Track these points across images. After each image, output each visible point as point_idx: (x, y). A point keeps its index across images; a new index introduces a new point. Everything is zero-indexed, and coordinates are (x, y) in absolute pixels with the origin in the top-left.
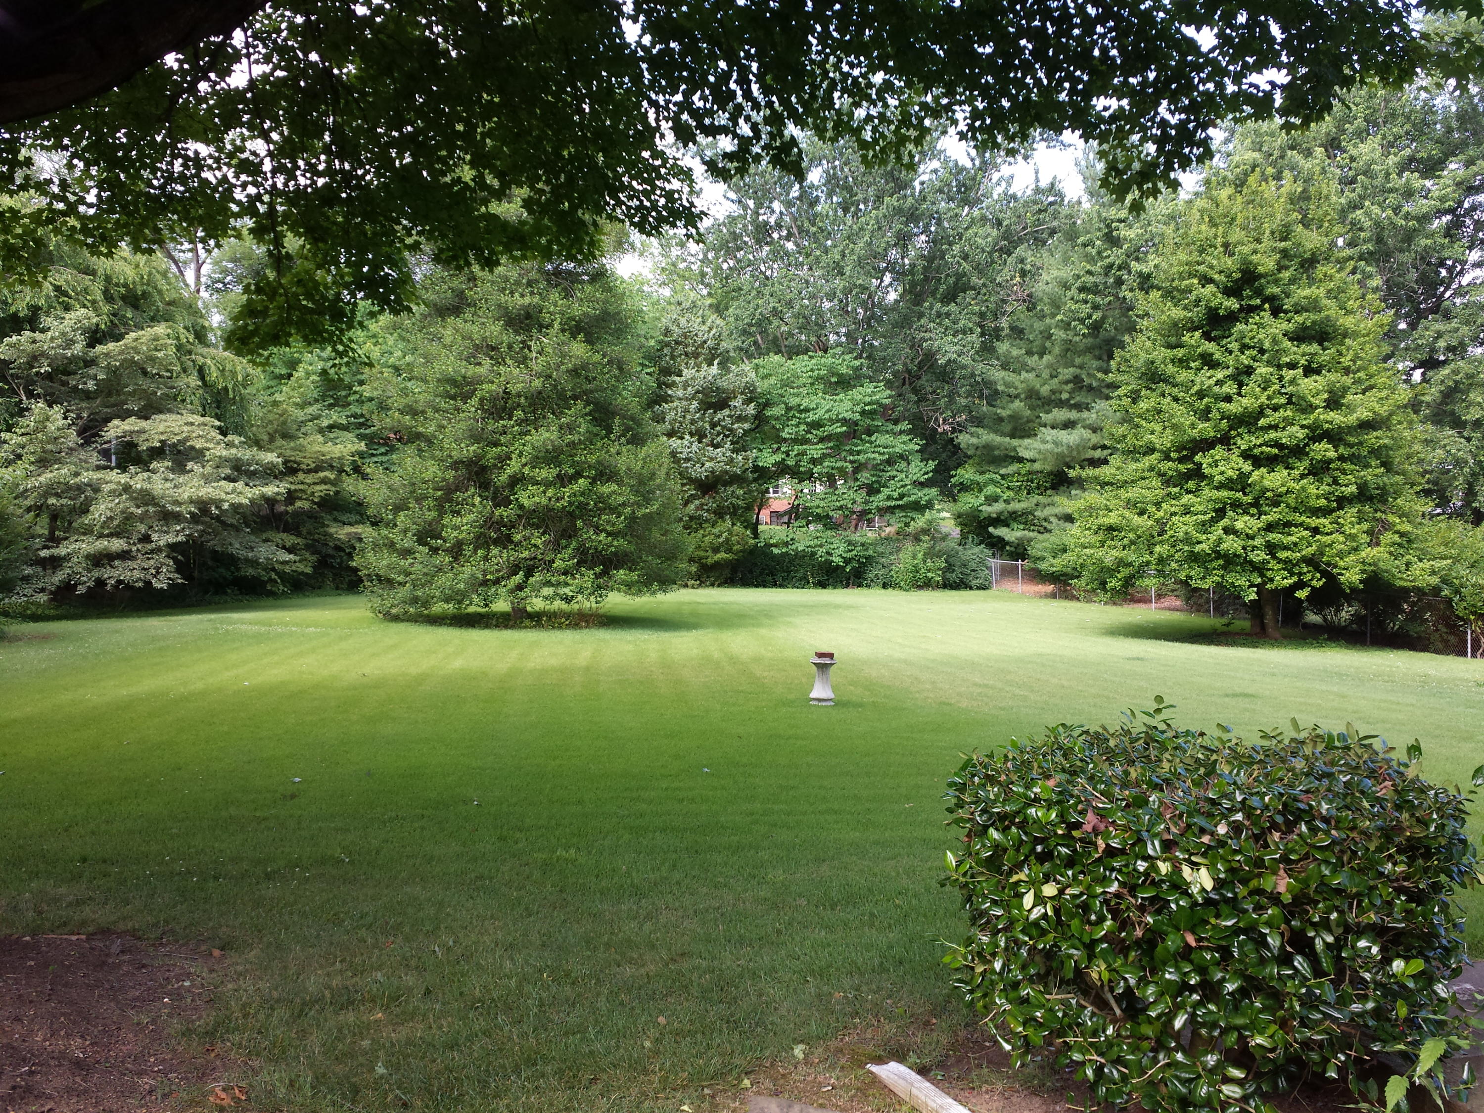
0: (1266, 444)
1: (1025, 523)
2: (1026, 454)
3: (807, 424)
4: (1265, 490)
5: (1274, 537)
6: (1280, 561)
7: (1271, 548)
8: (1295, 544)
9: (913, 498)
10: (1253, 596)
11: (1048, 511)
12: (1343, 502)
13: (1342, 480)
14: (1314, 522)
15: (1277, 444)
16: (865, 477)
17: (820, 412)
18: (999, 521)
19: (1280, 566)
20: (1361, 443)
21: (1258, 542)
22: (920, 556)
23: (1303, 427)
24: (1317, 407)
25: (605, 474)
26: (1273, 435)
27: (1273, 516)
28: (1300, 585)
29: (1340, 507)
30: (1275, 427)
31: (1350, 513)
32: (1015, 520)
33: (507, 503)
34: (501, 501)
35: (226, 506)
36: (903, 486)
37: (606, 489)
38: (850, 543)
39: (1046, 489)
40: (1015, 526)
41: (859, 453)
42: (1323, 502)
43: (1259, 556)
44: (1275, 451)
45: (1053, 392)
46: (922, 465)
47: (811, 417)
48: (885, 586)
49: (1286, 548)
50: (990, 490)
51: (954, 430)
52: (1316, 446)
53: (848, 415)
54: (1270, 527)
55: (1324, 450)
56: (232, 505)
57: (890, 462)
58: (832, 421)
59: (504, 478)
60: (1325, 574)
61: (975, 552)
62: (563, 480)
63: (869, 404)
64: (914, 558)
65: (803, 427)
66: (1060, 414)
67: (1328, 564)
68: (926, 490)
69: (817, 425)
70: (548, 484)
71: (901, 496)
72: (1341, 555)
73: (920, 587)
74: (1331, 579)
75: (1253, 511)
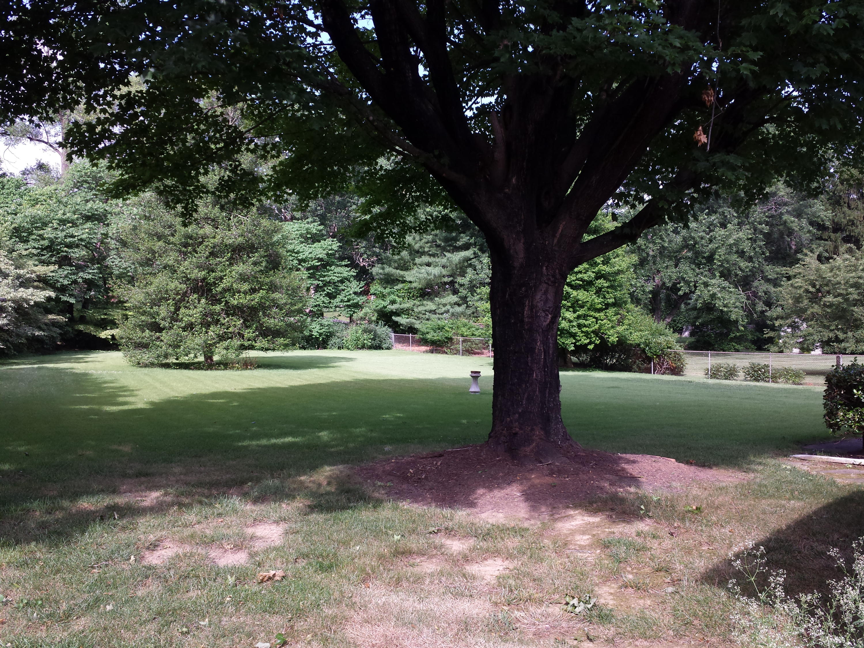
0: (577, 280)
1: (408, 315)
2: (408, 279)
3: (298, 260)
4: (578, 300)
5: (581, 321)
6: (582, 332)
7: (580, 326)
8: (590, 325)
9: (355, 301)
10: (573, 348)
11: (421, 309)
12: (608, 306)
13: (607, 296)
14: (597, 315)
15: (582, 280)
16: (330, 289)
17: (307, 254)
18: (397, 313)
19: (583, 334)
20: (615, 280)
21: (575, 324)
22: (360, 332)
23: (593, 272)
24: (599, 264)
25: (273, 288)
26: (580, 276)
27: (581, 312)
28: (590, 343)
29: (607, 308)
30: (580, 272)
31: (611, 311)
32: (402, 313)
33: (219, 302)
34: (215, 301)
35: (32, 303)
36: (350, 294)
37: (276, 295)
38: (321, 325)
39: (417, 297)
40: (404, 316)
41: (325, 276)
42: (600, 306)
43: (575, 330)
44: (581, 283)
45: (421, 247)
46: (358, 283)
47: (301, 256)
48: (339, 348)
49: (585, 326)
50: (392, 297)
51: (369, 265)
52: (599, 281)
53: (321, 256)
54: (579, 317)
55: (601, 282)
56: (35, 302)
57: (342, 282)
58: (312, 259)
59: (219, 289)
60: (601, 338)
61: (383, 330)
62: (253, 291)
63: (330, 250)
64: (357, 333)
65: (296, 262)
66: (426, 259)
67: (603, 333)
68: (361, 297)
69: (304, 261)
70: (245, 293)
71: (349, 301)
72: (609, 329)
73: (360, 349)
74: (604, 341)
75: (571, 309)
